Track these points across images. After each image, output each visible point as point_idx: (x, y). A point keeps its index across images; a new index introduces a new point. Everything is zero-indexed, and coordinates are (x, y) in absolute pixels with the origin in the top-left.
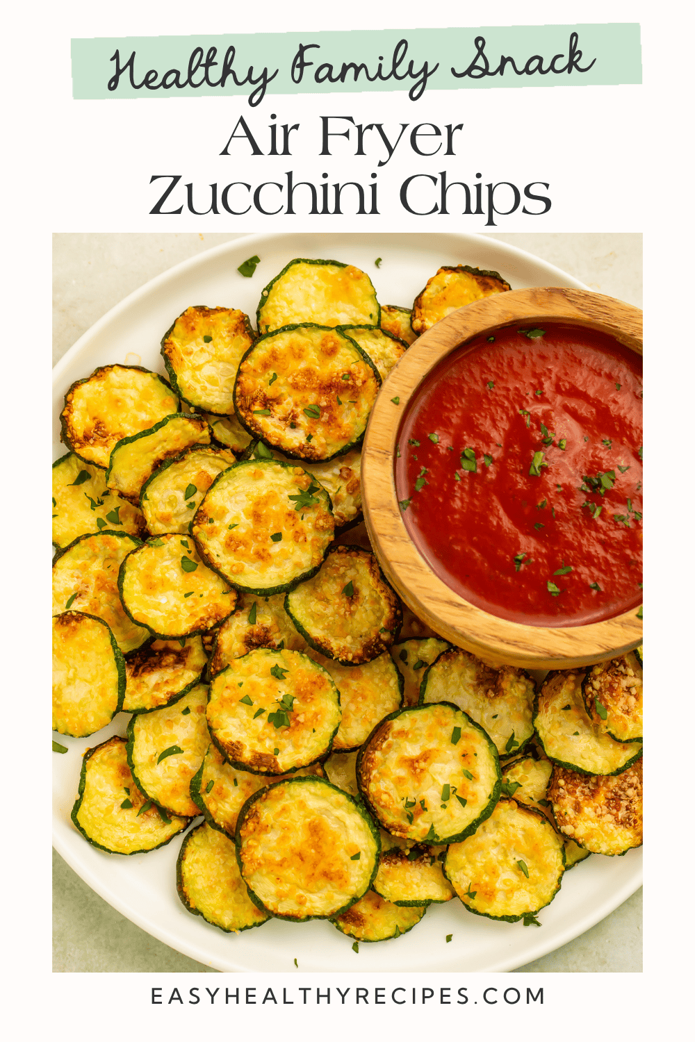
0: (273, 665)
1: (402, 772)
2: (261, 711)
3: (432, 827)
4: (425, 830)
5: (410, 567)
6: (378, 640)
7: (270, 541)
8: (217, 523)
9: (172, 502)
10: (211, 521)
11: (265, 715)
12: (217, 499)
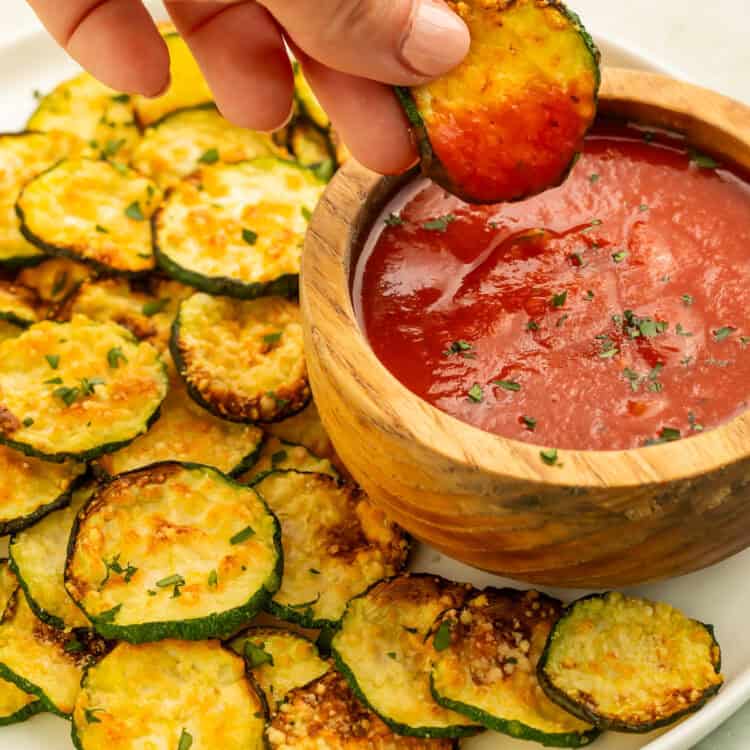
0: (117, 346)
1: (145, 530)
2: (58, 381)
3: (117, 609)
4: (107, 605)
5: (326, 245)
6: (255, 402)
7: (239, 236)
8: (204, 196)
9: (179, 153)
10: (200, 188)
11: (57, 387)
12: (227, 176)
